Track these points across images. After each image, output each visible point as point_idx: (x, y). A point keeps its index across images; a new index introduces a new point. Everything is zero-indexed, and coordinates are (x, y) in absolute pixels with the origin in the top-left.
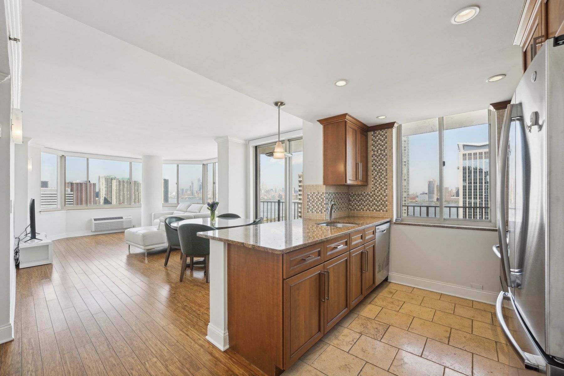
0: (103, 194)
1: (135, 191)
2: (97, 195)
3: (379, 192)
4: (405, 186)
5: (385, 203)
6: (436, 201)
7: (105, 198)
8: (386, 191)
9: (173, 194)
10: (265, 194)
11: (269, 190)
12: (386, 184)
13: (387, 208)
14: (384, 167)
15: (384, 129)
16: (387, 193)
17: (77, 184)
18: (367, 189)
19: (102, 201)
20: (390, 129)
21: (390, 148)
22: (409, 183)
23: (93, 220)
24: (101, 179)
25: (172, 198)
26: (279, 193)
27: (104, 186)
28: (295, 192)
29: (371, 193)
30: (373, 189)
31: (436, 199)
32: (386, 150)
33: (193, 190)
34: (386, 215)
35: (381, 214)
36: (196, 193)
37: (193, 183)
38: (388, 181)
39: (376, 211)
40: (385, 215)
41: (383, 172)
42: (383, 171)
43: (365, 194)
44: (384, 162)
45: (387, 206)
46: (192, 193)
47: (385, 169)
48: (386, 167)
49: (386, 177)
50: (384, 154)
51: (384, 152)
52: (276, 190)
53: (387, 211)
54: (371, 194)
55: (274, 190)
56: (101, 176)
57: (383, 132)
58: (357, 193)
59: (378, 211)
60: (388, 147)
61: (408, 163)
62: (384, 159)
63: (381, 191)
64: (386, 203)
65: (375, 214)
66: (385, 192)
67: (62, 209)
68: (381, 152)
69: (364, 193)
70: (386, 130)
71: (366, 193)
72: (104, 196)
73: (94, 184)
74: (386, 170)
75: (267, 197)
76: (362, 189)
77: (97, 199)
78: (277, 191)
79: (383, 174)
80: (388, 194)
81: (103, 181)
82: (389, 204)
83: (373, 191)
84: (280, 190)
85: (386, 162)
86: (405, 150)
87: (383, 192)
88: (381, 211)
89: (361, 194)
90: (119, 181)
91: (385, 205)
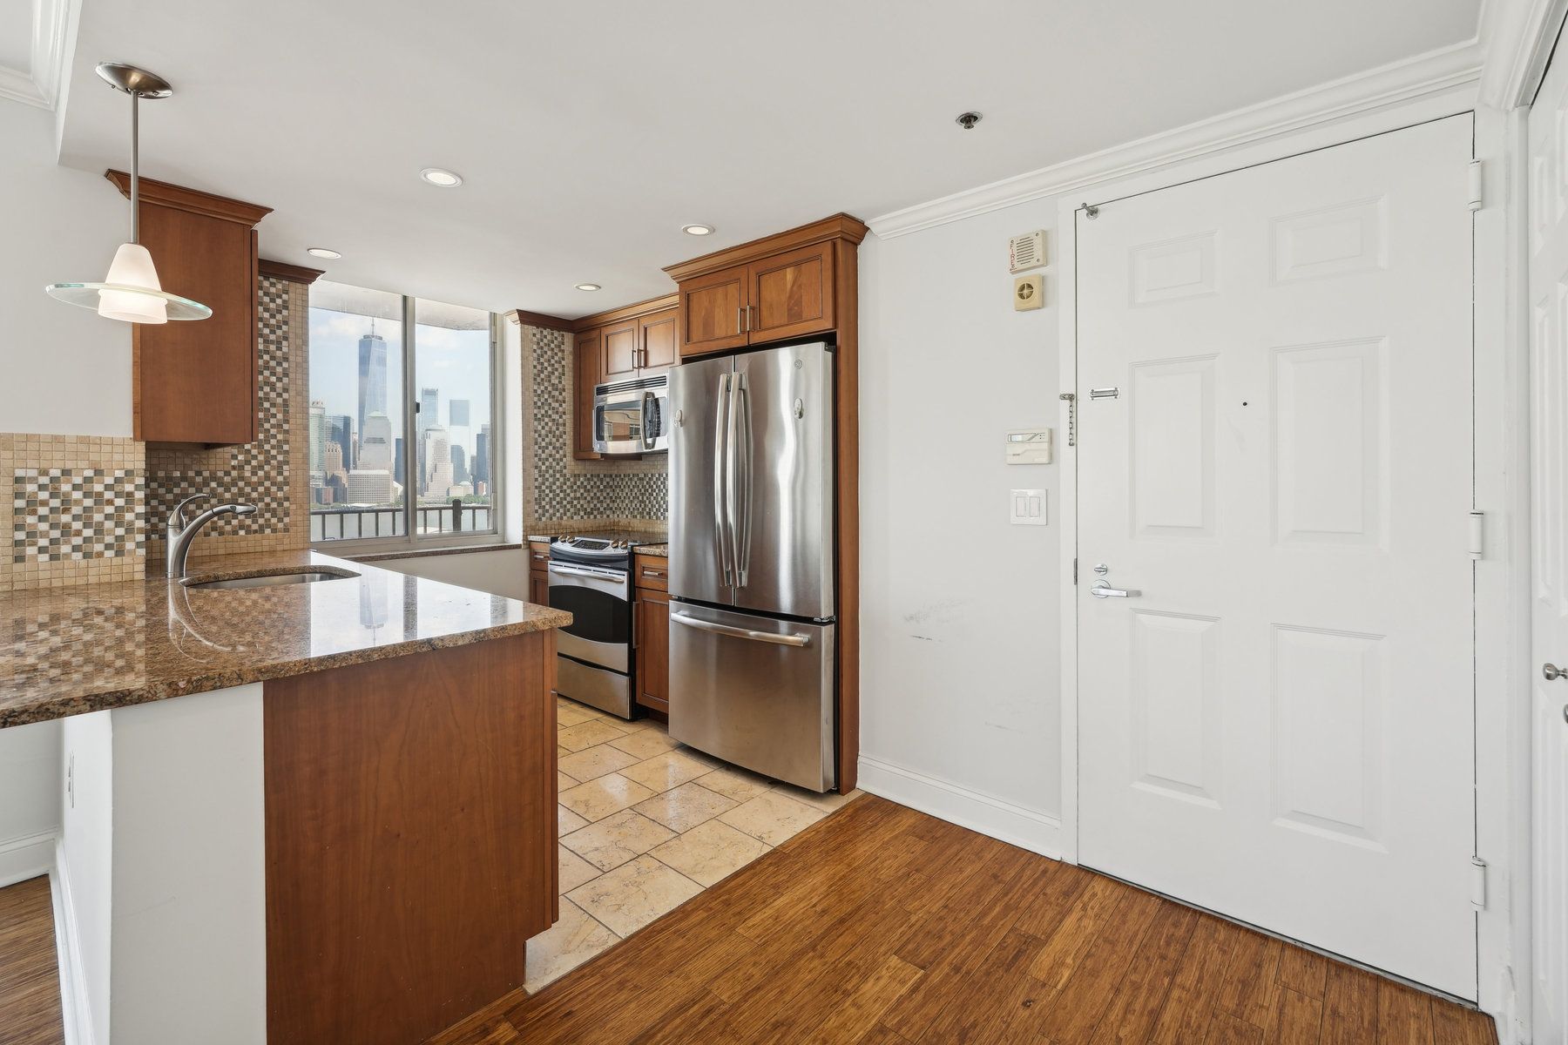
3: (261, 473)
5: (280, 504)
8: (285, 467)
12: (286, 447)
13: (286, 520)
14: (279, 395)
15: (280, 277)
16: (286, 474)
18: (212, 461)
20: (299, 285)
21: (299, 342)
29: (227, 473)
30: (234, 463)
32: (284, 343)
34: (286, 541)
35: (265, 542)
38: (292, 438)
39: (248, 532)
40: (283, 544)
41: (273, 410)
42: (273, 405)
43: (199, 479)
44: (280, 380)
45: (287, 514)
47: (279, 400)
48: (285, 396)
49: (286, 427)
50: (279, 354)
51: (279, 349)
53: (286, 530)
54: (227, 479)
57: (273, 285)
58: (161, 474)
59: (255, 532)
60: (291, 335)
62: (279, 369)
63: (267, 468)
64: (286, 504)
65: (243, 544)
66: (280, 473)
68: (267, 347)
69: (199, 473)
70: (287, 283)
71: (206, 474)
74: (286, 403)
76: (188, 461)
79: (274, 416)
80: (291, 480)
82: (294, 507)
83: (234, 468)
85: (285, 380)
87: (273, 473)
88: (268, 531)
89: (184, 478)
91: (280, 512)
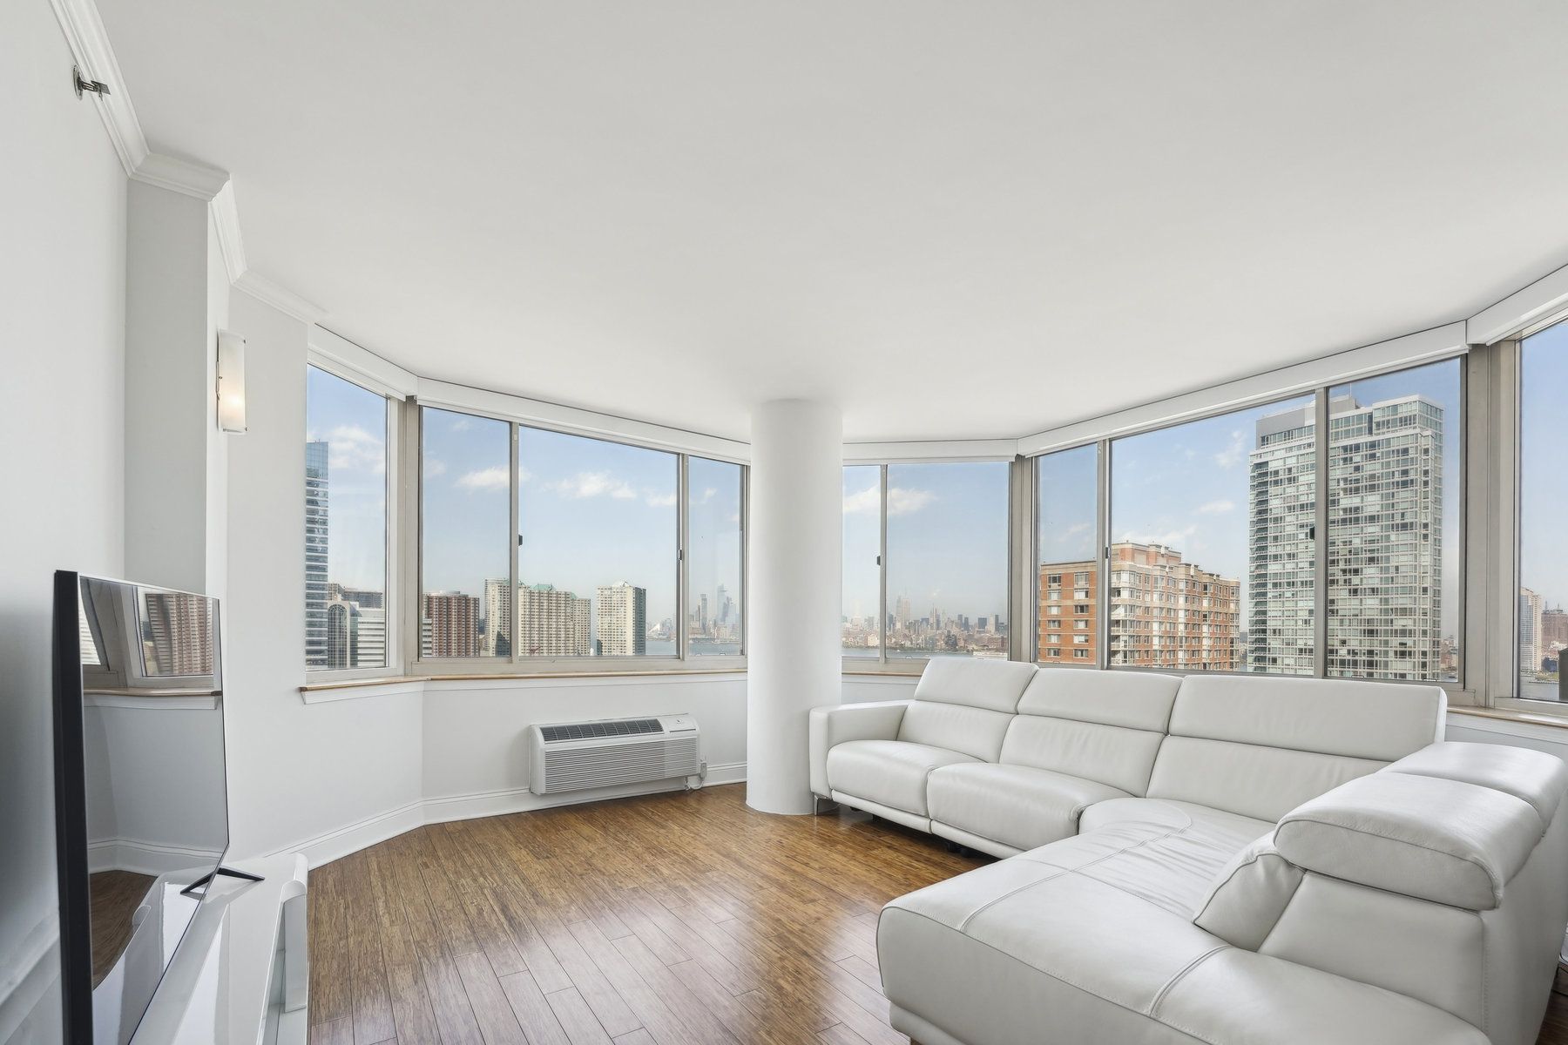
0: (494, 626)
1: (566, 619)
2: (482, 629)
4: (1425, 614)
6: (1539, 668)
7: (499, 634)
9: (654, 629)
10: (907, 632)
11: (916, 621)
17: (440, 599)
19: (492, 643)
22: (1439, 601)
23: (540, 736)
24: (490, 588)
25: (653, 639)
26: (949, 632)
27: (497, 604)
28: (997, 629)
31: (1539, 662)
33: (705, 618)
36: (712, 626)
37: (704, 600)
46: (704, 625)
52: (938, 622)
55: (931, 621)
56: (490, 579)
61: (1438, 532)
67: (408, 675)
72: (497, 629)
73: (476, 601)
75: (911, 641)
77: (481, 637)
78: (942, 625)
81: (494, 592)
84: (953, 622)
86: (1426, 483)
90: (530, 592)
